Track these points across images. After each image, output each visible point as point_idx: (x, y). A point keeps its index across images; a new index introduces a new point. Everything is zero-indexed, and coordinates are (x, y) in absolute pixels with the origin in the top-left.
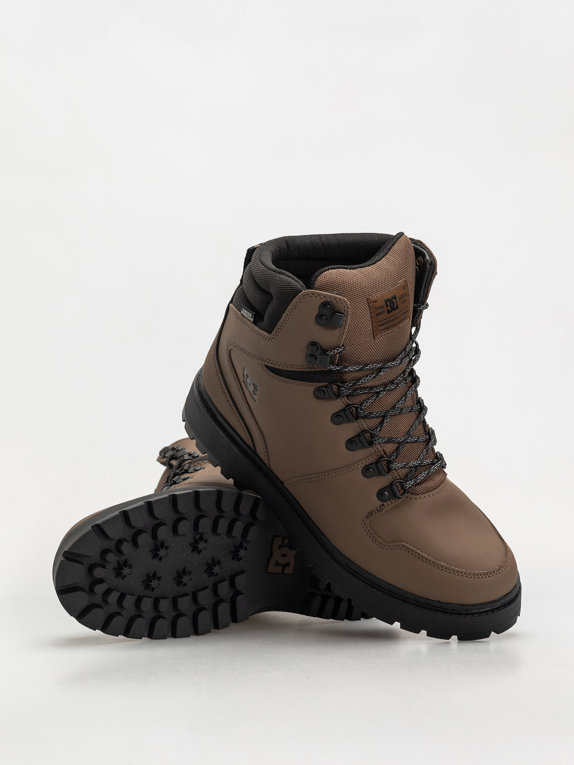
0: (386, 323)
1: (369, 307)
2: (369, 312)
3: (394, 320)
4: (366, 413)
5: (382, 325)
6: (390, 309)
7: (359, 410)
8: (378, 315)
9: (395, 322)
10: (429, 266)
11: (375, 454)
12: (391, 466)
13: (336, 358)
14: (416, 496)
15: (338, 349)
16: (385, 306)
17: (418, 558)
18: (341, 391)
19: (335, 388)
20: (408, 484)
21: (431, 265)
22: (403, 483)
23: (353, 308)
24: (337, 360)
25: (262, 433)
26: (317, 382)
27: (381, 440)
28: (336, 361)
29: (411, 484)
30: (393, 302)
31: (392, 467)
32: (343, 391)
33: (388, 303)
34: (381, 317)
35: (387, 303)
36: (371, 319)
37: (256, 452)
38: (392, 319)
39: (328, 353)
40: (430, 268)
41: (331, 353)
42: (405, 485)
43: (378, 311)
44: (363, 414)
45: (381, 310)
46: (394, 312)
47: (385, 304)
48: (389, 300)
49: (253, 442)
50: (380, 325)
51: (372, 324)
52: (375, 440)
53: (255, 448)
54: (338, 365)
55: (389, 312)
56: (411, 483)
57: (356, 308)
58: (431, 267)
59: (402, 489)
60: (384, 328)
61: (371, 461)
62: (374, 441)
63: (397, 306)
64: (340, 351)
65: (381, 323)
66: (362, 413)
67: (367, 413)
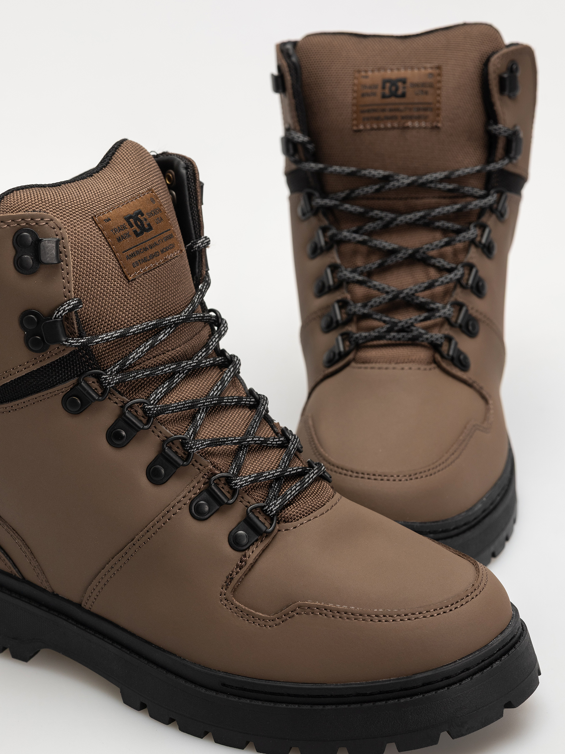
0: (138, 252)
1: (100, 230)
2: (103, 238)
3: (152, 248)
4: (158, 407)
5: (133, 255)
6: (138, 231)
7: (146, 406)
8: (119, 240)
9: (154, 250)
10: (184, 171)
11: (201, 475)
12: (234, 483)
13: (73, 323)
14: (294, 523)
15: (68, 302)
16: (128, 226)
17: (333, 616)
18: (104, 381)
19: (93, 382)
20: (272, 504)
21: (187, 168)
22: (265, 506)
23: (72, 235)
24: (76, 326)
25: (16, 532)
26: (60, 383)
27: (201, 443)
28: (74, 328)
29: (279, 504)
30: (139, 219)
31: (236, 484)
32: (107, 380)
33: (132, 220)
34: (127, 243)
35: (130, 221)
36: (111, 248)
37: (24, 578)
38: (147, 245)
39: (56, 316)
40: (187, 173)
41: (60, 313)
42: (268, 508)
43: (118, 234)
44: (154, 410)
45: (122, 233)
46: (146, 236)
47: (125, 222)
48: (131, 217)
49: (11, 562)
50: (130, 256)
51: (115, 255)
52: (191, 448)
53: (19, 571)
54: (81, 337)
55: (137, 235)
56: (277, 503)
57: (78, 235)
58: (188, 171)
59: (266, 520)
60: (139, 261)
61: (199, 489)
62: (189, 449)
63: (149, 225)
64: (73, 304)
65: (130, 252)
66: (152, 408)
67: (160, 407)
